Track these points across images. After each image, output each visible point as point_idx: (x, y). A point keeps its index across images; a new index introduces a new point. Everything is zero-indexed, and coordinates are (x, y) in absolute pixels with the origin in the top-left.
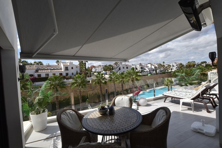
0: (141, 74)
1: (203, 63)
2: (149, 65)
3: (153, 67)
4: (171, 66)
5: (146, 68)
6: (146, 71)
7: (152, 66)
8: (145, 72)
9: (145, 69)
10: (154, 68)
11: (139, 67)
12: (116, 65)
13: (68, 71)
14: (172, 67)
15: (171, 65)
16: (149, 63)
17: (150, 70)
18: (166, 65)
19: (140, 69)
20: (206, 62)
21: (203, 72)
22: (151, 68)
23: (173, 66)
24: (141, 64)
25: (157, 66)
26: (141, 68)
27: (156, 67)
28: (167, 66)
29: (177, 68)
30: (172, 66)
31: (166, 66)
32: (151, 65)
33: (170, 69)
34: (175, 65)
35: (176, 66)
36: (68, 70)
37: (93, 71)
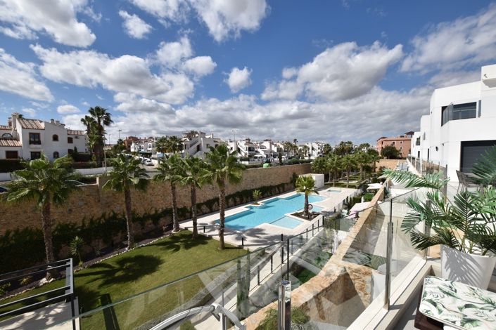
0: (247, 163)
1: (362, 146)
2: (267, 144)
3: (275, 149)
4: (309, 149)
5: (259, 150)
6: (258, 156)
7: (273, 146)
8: (256, 158)
9: (257, 152)
10: (276, 151)
11: (244, 146)
12: (190, 139)
13: (38, 146)
14: (310, 151)
15: (310, 146)
16: (267, 140)
17: (267, 155)
18: (300, 146)
19: (247, 152)
20: (369, 146)
21: (368, 164)
22: (271, 151)
23: (313, 149)
24: (248, 142)
25: (282, 146)
26: (250, 149)
27: (281, 148)
28: (301, 147)
29: (319, 153)
30: (311, 148)
31: (299, 148)
32: (271, 144)
33: (307, 155)
34: (316, 146)
35: (319, 149)
36: (39, 143)
37: (132, 150)
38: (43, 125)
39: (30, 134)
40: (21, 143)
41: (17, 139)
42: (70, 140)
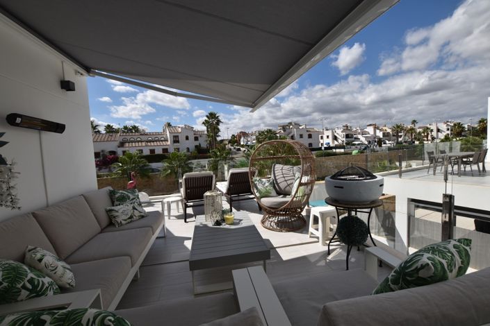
0: (342, 150)
2: (370, 130)
3: (380, 134)
4: (432, 131)
5: (360, 136)
6: (357, 143)
7: (378, 131)
8: (354, 145)
9: (357, 139)
10: (381, 137)
11: (341, 134)
12: (284, 131)
14: (434, 134)
15: (433, 127)
16: (370, 125)
17: (369, 142)
18: (420, 128)
19: (344, 139)
22: (375, 136)
23: (438, 130)
24: (346, 128)
25: (389, 131)
26: (347, 136)
27: (388, 133)
28: (421, 130)
29: (447, 135)
30: (435, 131)
31: (418, 131)
32: (376, 128)
33: (430, 138)
34: (443, 127)
35: (448, 129)
37: (242, 143)
38: (180, 130)
39: (174, 136)
40: (169, 143)
41: (167, 141)
42: (196, 139)
